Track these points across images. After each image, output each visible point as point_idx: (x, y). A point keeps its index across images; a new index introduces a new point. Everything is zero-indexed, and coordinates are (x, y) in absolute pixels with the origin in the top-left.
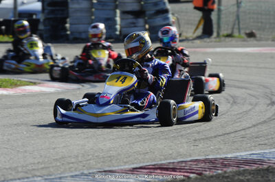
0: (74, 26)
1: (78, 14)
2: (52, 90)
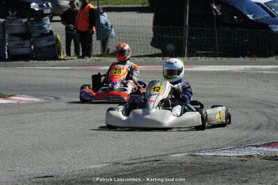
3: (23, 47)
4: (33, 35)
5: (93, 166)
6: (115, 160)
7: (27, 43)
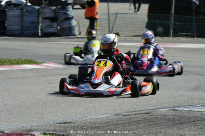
0: (10, 26)
1: (13, 19)
3: (52, 28)
4: (60, 19)
5: (100, 116)
6: (117, 112)
7: (55, 24)
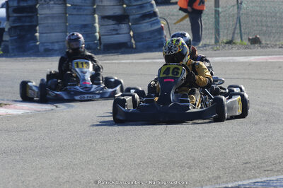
1: (50, 21)
2: (20, 112)
3: (118, 34)
4: (131, 17)
7: (124, 27)
